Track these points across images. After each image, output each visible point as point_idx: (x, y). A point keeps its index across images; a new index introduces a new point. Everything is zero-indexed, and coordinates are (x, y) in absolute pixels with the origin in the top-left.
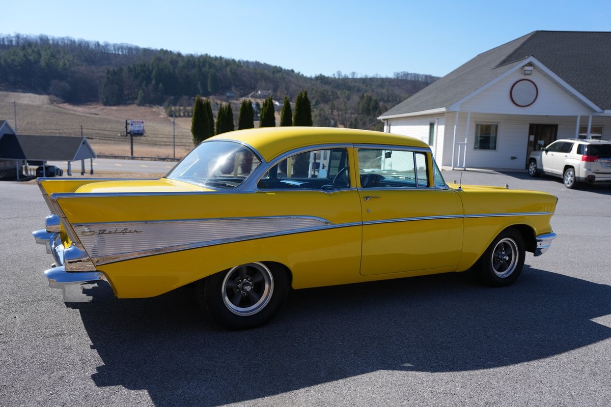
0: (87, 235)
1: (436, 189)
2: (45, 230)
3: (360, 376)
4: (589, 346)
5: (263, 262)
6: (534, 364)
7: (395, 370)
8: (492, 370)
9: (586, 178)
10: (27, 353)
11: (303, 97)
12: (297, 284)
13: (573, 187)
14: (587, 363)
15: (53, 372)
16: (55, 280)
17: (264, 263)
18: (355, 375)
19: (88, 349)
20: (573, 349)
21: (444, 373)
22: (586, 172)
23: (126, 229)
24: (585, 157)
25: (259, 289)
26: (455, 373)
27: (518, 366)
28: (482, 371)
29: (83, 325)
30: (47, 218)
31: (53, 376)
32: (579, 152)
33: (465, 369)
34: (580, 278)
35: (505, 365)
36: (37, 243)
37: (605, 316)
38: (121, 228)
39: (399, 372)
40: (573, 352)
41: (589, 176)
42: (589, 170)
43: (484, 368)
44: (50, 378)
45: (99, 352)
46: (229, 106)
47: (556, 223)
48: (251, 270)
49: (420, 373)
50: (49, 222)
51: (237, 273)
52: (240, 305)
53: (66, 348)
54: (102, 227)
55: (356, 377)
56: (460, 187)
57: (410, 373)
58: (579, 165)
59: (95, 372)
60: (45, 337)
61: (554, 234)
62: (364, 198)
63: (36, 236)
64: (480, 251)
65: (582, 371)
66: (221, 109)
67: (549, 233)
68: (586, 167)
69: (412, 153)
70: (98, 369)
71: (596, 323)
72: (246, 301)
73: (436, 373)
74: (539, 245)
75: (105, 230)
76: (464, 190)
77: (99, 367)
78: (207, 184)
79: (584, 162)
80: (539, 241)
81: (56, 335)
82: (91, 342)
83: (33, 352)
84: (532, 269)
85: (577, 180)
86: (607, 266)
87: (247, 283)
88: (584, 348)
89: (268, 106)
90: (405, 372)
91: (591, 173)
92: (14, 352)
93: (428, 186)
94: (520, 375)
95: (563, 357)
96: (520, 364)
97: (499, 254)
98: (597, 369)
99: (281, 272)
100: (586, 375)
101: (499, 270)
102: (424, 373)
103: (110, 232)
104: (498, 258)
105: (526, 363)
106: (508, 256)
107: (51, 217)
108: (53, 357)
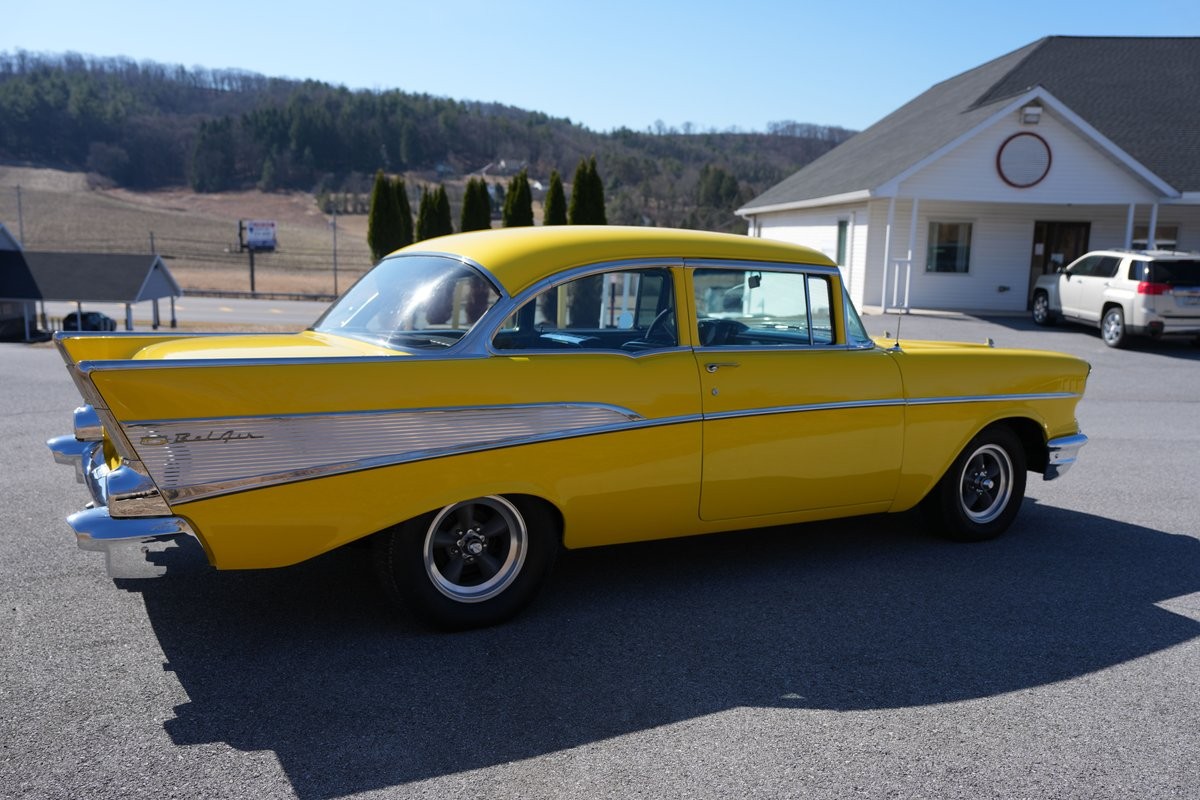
0: (152, 445)
1: (849, 349)
2: (73, 437)
3: (698, 720)
4: (1153, 656)
5: (506, 496)
6: (1044, 691)
7: (769, 706)
8: (960, 704)
9: (1145, 328)
10: (37, 679)
11: (588, 171)
12: (573, 539)
13: (1121, 345)
14: (1148, 689)
15: (88, 718)
16: (88, 535)
17: (508, 497)
18: (688, 716)
19: (159, 671)
20: (1120, 661)
21: (866, 712)
22: (1147, 316)
23: (231, 432)
24: (1145, 285)
25: (498, 549)
26: (888, 712)
27: (1012, 696)
28: (940, 706)
29: (149, 624)
30: (76, 412)
31: (88, 725)
32: (1133, 275)
33: (908, 703)
34: (1135, 523)
35: (986, 696)
36: (57, 461)
37: (1183, 597)
38: (219, 430)
39: (777, 710)
40: (1119, 667)
41: (1151, 323)
42: (1152, 311)
43: (944, 700)
44: (81, 729)
45: (181, 677)
46: (442, 191)
47: (1085, 414)
48: (483, 512)
49: (819, 712)
50: (81, 419)
51: (455, 519)
52: (462, 582)
53: (115, 670)
54: (182, 428)
55: (690, 722)
56: (897, 345)
57: (799, 712)
58: (1132, 302)
59: (172, 715)
60: (73, 649)
61: (1083, 437)
62: (706, 366)
63: (56, 448)
64: (935, 469)
65: (1139, 705)
66: (426, 196)
67: (1072, 435)
68: (1146, 304)
69: (802, 276)
70: (177, 709)
71: (1165, 611)
72: (473, 573)
73: (849, 713)
74: (1053, 459)
75: (188, 435)
76: (906, 351)
77: (181, 706)
78: (393, 341)
79: (1142, 296)
80: (1054, 449)
81: (95, 643)
82: (164, 657)
83: (49, 678)
84: (1040, 506)
85: (1128, 331)
87: (475, 537)
88: (1143, 659)
89: (518, 190)
90: (787, 711)
91: (1155, 318)
92: (10, 678)
93: (834, 342)
94: (1016, 714)
95: (1100, 677)
96: (1015, 693)
97: (975, 477)
98: (1167, 700)
99: (542, 515)
100: (1147, 713)
101: (976, 508)
102: (825, 711)
103: (198, 439)
104: (973, 484)
105: (1028, 691)
106: (993, 479)
107: (83, 409)
108: (88, 688)
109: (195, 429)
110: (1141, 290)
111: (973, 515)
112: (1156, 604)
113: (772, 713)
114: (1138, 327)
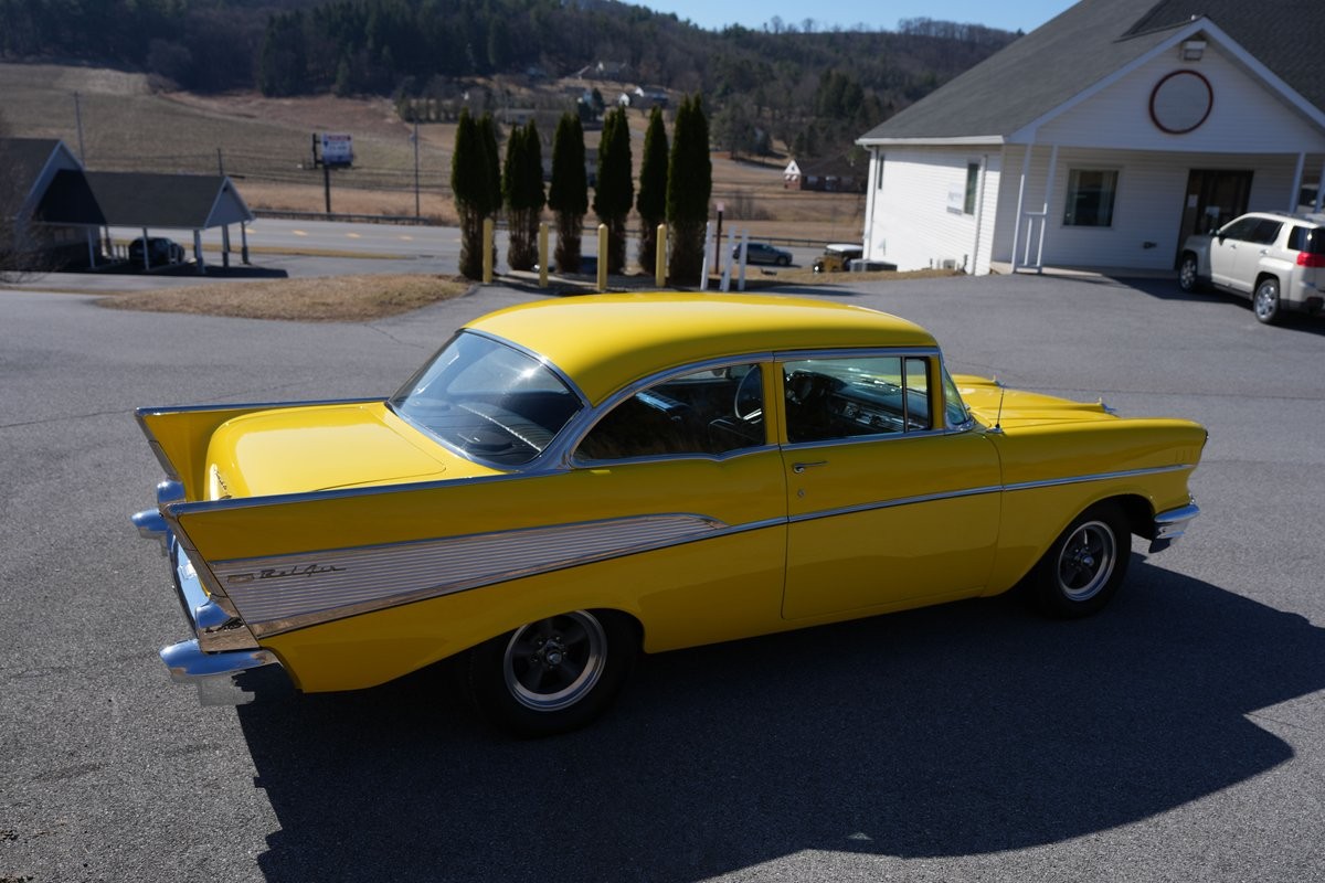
0: (239, 582)
1: (948, 435)
2: (157, 511)
3: (763, 866)
4: (1229, 791)
6: (1110, 837)
7: (835, 849)
8: (1024, 853)
9: (1302, 304)
10: (138, 796)
11: (692, 109)
12: (652, 645)
13: (1272, 322)
14: (1217, 835)
15: (187, 848)
16: (184, 670)
18: (756, 861)
19: (250, 788)
20: (1194, 797)
21: (929, 861)
22: (1305, 290)
23: (315, 566)
24: (1306, 255)
25: (577, 659)
26: (951, 861)
27: (1077, 842)
28: (1005, 855)
29: (238, 724)
30: (159, 486)
31: (188, 858)
32: (1293, 244)
33: (973, 850)
34: (1245, 594)
35: (1051, 841)
36: (142, 536)
37: (1276, 706)
38: (303, 563)
39: (842, 854)
40: (1193, 805)
41: (1310, 299)
42: (1312, 285)
43: (1009, 847)
44: (182, 862)
45: (272, 796)
48: (565, 623)
49: (884, 859)
50: (163, 494)
51: (535, 630)
52: (541, 690)
53: (208, 785)
55: (757, 868)
56: (998, 426)
57: (864, 858)
58: (1290, 274)
59: (265, 847)
60: (169, 754)
61: (1195, 508)
62: (793, 466)
63: (141, 523)
65: (1202, 859)
67: (1185, 507)
68: (1305, 278)
69: (899, 359)
70: (270, 839)
71: (1254, 726)
72: (553, 681)
73: (913, 860)
74: (1164, 532)
75: (273, 571)
76: (1007, 431)
77: (273, 835)
79: (1301, 268)
80: (1161, 525)
81: (189, 750)
82: (254, 768)
83: (148, 794)
85: (1283, 307)
86: (1307, 558)
87: (554, 648)
88: (1218, 795)
90: (852, 855)
91: (1314, 293)
92: (113, 793)
93: (930, 427)
94: (1077, 869)
95: (1169, 820)
96: (1081, 839)
97: (1075, 554)
98: (1233, 852)
100: (1209, 869)
101: (1073, 586)
102: (889, 858)
103: (283, 574)
104: (1073, 561)
105: (1094, 836)
106: (1093, 556)
108: (186, 809)
109: (279, 565)
110: (1300, 262)
111: (1071, 592)
112: (1246, 716)
113: (838, 857)
114: (1295, 303)
